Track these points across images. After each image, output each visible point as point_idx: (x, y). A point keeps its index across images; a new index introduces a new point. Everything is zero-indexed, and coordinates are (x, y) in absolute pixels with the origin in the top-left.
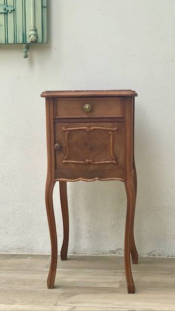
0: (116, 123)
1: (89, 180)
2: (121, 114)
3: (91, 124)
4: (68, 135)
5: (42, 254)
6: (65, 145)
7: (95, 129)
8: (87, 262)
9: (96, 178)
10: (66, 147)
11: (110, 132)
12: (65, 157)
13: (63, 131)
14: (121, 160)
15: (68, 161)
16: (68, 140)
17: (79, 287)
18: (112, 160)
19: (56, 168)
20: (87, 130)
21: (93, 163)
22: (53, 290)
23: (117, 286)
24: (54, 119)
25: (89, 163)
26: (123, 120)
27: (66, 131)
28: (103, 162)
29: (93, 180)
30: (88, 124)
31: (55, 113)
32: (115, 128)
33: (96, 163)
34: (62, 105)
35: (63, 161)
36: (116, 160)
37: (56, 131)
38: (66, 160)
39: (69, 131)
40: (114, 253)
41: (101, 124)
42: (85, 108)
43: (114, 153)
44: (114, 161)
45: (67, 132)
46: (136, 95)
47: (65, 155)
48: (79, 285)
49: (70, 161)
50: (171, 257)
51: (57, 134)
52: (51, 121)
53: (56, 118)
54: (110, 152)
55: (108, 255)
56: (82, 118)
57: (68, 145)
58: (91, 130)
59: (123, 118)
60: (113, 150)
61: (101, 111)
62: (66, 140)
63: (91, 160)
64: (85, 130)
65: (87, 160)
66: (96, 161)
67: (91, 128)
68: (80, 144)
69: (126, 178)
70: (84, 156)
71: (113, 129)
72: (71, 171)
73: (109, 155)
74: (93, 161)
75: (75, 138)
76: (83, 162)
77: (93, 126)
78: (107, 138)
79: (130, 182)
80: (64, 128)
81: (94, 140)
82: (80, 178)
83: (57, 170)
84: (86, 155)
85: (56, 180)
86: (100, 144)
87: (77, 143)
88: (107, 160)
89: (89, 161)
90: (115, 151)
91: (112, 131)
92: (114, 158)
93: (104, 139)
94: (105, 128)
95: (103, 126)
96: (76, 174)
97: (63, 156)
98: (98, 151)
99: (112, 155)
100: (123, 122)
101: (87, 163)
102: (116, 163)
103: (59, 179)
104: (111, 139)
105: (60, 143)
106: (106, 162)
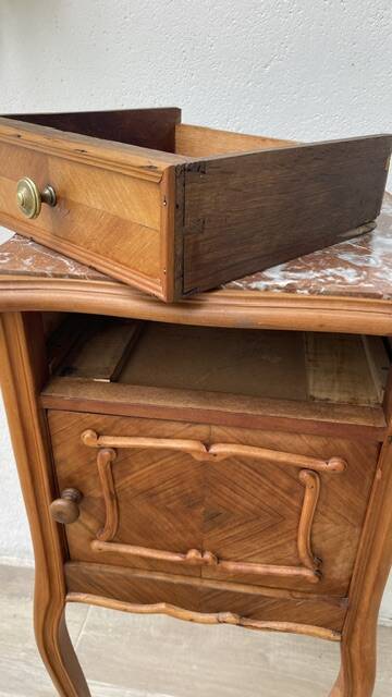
0: (343, 444)
1: (198, 616)
3: (217, 430)
6: (96, 493)
7: (236, 457)
9: (228, 616)
11: (304, 475)
12: (106, 534)
13: (86, 446)
14: (339, 569)
15: (114, 547)
16: (113, 481)
18: (301, 565)
19: (66, 557)
20: (199, 458)
25: (201, 565)
26: (382, 437)
27: (101, 448)
28: (260, 569)
29: (212, 617)
30: (203, 430)
32: (334, 463)
33: (231, 566)
35: (96, 545)
36: (317, 569)
37: (56, 441)
38: (110, 541)
39: (114, 449)
41: (269, 436)
43: (311, 546)
44: (308, 573)
45: (106, 452)
49: (123, 549)
51: (58, 454)
54: (296, 540)
57: (114, 496)
58: (217, 459)
60: (311, 534)
62: (103, 478)
63: (208, 556)
64: (185, 454)
65: (192, 554)
66: (228, 560)
67: (214, 449)
68: (162, 496)
69: (352, 631)
70: (179, 535)
71: (322, 465)
72: (125, 578)
73: (291, 550)
74: (219, 558)
75: (139, 475)
76: (177, 558)
77: (226, 442)
78: (290, 492)
79: (368, 646)
80: (88, 434)
81: (226, 490)
82: (162, 606)
83: (71, 566)
84: (189, 535)
85: (68, 597)
86: (253, 507)
87: (150, 494)
88: (278, 562)
89: (200, 556)
90: (316, 540)
91: (315, 472)
92: (307, 562)
93: (273, 494)
94: (283, 457)
95: (273, 447)
96: (148, 589)
97: (91, 524)
98: (240, 529)
99: (303, 554)
100: (381, 444)
101: (194, 562)
102: (316, 580)
103: (82, 596)
104: (308, 498)
105: (76, 488)
106: (274, 570)
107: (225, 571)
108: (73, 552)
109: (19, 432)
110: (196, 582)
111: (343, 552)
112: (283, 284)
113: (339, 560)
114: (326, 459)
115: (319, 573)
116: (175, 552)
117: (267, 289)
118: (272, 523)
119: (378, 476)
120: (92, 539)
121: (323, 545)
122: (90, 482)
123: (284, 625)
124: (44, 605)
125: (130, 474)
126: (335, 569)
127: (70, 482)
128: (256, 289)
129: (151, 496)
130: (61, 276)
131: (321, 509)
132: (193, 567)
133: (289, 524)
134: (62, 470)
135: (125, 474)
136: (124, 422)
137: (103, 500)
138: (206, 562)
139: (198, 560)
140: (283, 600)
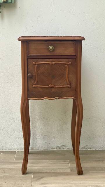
0: (70, 59)
1: (52, 99)
2: (74, 53)
3: (53, 59)
4: (37, 67)
5: (9, 150)
6: (34, 75)
7: (56, 63)
8: (44, 155)
9: (57, 97)
10: (35, 76)
11: (66, 65)
12: (35, 83)
13: (34, 64)
14: (73, 85)
15: (37, 86)
16: (37, 71)
17: (43, 173)
19: (28, 91)
20: (51, 64)
21: (54, 87)
22: (26, 175)
23: (69, 170)
24: (27, 56)
25: (51, 87)
28: (61, 86)
29: (54, 98)
30: (51, 60)
31: (28, 52)
32: (70, 63)
33: (56, 87)
34: (33, 46)
35: (34, 86)
36: (70, 85)
37: (28, 65)
38: (36, 85)
40: (59, 148)
41: (60, 59)
42: (50, 49)
43: (69, 80)
44: (69, 86)
45: (37, 65)
46: (84, 39)
47: (35, 82)
48: (43, 171)
49: (38, 86)
50: (97, 150)
51: (29, 67)
52: (25, 57)
53: (29, 55)
54: (66, 79)
55: (56, 150)
56: (47, 56)
57: (37, 74)
58: (54, 64)
59: (75, 56)
60: (68, 78)
61: (60, 51)
63: (53, 85)
64: (49, 64)
65: (50, 85)
67: (53, 62)
68: (45, 73)
69: (77, 97)
70: (48, 82)
73: (66, 81)
75: (42, 70)
76: (47, 86)
78: (64, 70)
79: (80, 99)
80: (34, 62)
81: (55, 71)
82: (45, 97)
85: (28, 99)
86: (59, 74)
87: (43, 73)
93: (62, 71)
97: (33, 82)
98: (57, 78)
100: (75, 58)
101: (50, 87)
103: (31, 98)
104: (67, 70)
105: (31, 73)
106: (63, 86)
107: (56, 88)
113: (73, 82)
114: (69, 62)
118: (62, 76)
119: (76, 64)
122: (34, 73)
131: (69, 72)
133: (65, 76)
134: (29, 70)
135: (39, 70)
136: (39, 60)
138: (52, 86)
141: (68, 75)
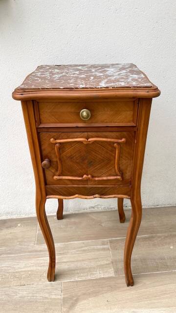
0: (125, 133)
1: (89, 197)
2: (133, 122)
3: (90, 134)
4: (59, 149)
6: (55, 160)
7: (95, 141)
9: (97, 195)
11: (115, 144)
12: (58, 173)
13: (52, 143)
14: (128, 175)
15: (61, 177)
16: (60, 154)
18: (117, 175)
19: (46, 184)
20: (85, 143)
21: (93, 179)
24: (37, 128)
25: (87, 180)
26: (135, 129)
27: (56, 143)
28: (105, 178)
29: (92, 197)
30: (86, 134)
31: (38, 121)
32: (123, 140)
33: (97, 179)
34: (46, 108)
35: (55, 177)
37: (42, 143)
38: (59, 176)
39: (60, 143)
40: (94, 208)
41: (104, 133)
42: (83, 117)
43: (119, 168)
44: (119, 177)
45: (58, 145)
47: (57, 170)
49: (64, 178)
51: (43, 148)
53: (42, 126)
54: (115, 167)
55: (88, 211)
56: (77, 127)
57: (60, 159)
58: (91, 143)
59: (135, 127)
60: (119, 164)
61: (105, 118)
62: (57, 154)
63: (89, 176)
64: (81, 142)
65: (85, 176)
66: (95, 177)
67: (89, 140)
68: (75, 158)
69: (133, 195)
70: (80, 171)
71: (120, 141)
72: (65, 187)
73: (114, 171)
74: (93, 177)
75: (68, 151)
76: (80, 178)
77: (92, 137)
78: (112, 151)
79: (138, 199)
80: (52, 139)
81: (94, 153)
82: (77, 195)
83: (47, 186)
84: (83, 170)
85: (47, 197)
86: (102, 158)
87: (71, 158)
88: (110, 175)
89: (87, 177)
90: (120, 166)
91: (118, 143)
92: (118, 173)
93: (107, 152)
94: (109, 140)
95: (106, 137)
96: (72, 190)
97: (53, 171)
98: (98, 166)
99: (117, 171)
100: (135, 132)
102: (121, 179)
103: (51, 196)
104: (117, 152)
105: (49, 158)
106: (109, 178)
107: (96, 181)
108: (48, 182)
109: (31, 141)
110: (86, 186)
111: (128, 169)
112: (105, 86)
113: (128, 172)
114: (121, 139)
115: (122, 176)
116: (80, 177)
117: (101, 88)
118: (107, 162)
119: (136, 142)
120: (53, 176)
121: (122, 167)
122: (53, 156)
123: (114, 196)
124: (39, 201)
125: (65, 152)
126: (127, 175)
127: (47, 157)
128: (98, 88)
129: (72, 158)
130: (44, 89)
131: (121, 155)
132: (85, 180)
133: (112, 162)
134: (44, 153)
135: (63, 151)
136: (63, 134)
137: (57, 162)
138: (89, 178)
139: (86, 178)
140: (113, 187)
141: (119, 160)
